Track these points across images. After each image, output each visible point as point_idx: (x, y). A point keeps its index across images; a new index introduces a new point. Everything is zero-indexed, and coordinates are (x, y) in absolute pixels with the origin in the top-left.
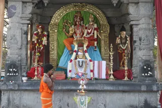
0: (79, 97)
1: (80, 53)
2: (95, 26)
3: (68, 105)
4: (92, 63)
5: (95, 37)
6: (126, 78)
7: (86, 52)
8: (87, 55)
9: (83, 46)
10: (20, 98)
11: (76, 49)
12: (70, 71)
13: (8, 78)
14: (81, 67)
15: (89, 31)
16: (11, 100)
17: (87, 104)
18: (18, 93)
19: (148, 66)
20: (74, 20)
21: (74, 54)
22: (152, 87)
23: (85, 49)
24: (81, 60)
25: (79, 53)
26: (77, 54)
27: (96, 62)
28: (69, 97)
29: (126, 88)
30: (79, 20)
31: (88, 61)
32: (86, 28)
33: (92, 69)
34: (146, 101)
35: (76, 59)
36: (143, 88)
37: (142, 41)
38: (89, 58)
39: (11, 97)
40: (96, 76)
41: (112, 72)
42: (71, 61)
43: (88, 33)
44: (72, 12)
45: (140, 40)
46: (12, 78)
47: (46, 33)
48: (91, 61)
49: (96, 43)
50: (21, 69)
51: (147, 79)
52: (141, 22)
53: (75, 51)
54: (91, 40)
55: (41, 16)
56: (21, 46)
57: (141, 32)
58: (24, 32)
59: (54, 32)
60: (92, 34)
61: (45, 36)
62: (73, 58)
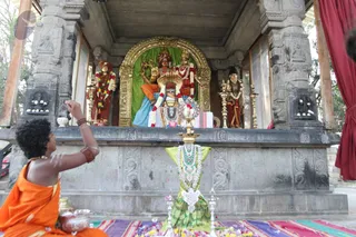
1: (170, 99)
2: (192, 65)
3: (151, 175)
5: (192, 81)
7: (179, 96)
11: (163, 91)
12: (153, 125)
14: (172, 117)
17: (199, 162)
19: (307, 99)
20: (158, 60)
21: (160, 99)
22: (319, 136)
23: (178, 92)
25: (168, 98)
26: (165, 100)
28: (153, 160)
32: (177, 69)
34: (307, 167)
36: (304, 138)
37: (292, 55)
42: (155, 109)
45: (288, 52)
47: (114, 74)
49: (192, 90)
51: (307, 123)
52: (285, 23)
53: (162, 95)
55: (109, 54)
56: (61, 58)
57: (287, 39)
58: (67, 35)
59: (127, 77)
60: (186, 77)
61: (113, 77)
62: (158, 104)
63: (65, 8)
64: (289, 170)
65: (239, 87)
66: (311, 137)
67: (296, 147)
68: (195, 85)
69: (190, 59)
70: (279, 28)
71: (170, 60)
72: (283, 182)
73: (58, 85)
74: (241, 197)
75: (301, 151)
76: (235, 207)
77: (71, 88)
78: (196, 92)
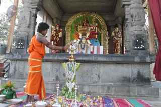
0: (67, 63)
1: (84, 40)
3: (64, 75)
4: (92, 46)
7: (88, 39)
8: (88, 41)
9: (86, 35)
11: (80, 37)
13: (16, 50)
14: (83, 48)
16: (17, 68)
18: (22, 63)
19: (141, 39)
20: (82, 22)
22: (145, 58)
23: (87, 37)
25: (83, 40)
26: (81, 41)
29: (119, 59)
30: (86, 22)
31: (89, 45)
33: (92, 51)
34: (139, 73)
36: (137, 59)
37: (134, 18)
39: (17, 66)
41: (107, 53)
43: (91, 29)
44: (81, 17)
45: (132, 16)
48: (91, 45)
50: (27, 43)
51: (140, 52)
52: (132, 2)
53: (80, 39)
54: (93, 34)
55: (61, 21)
56: (30, 24)
57: (132, 10)
58: (32, 15)
59: (69, 31)
60: (94, 30)
61: (61, 31)
63: (31, 3)
64: (129, 75)
66: (140, 58)
67: (133, 63)
69: (97, 21)
70: (129, 5)
71: (88, 22)
72: (126, 80)
73: (28, 36)
74: (103, 86)
75: (136, 65)
76: (100, 91)
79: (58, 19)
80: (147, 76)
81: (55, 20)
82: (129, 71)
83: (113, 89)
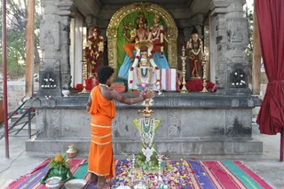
0: (141, 120)
1: (144, 60)
2: (162, 28)
3: (127, 128)
4: (158, 71)
5: (162, 41)
6: (205, 90)
7: (151, 57)
8: (152, 61)
9: (147, 51)
10: (61, 119)
12: (131, 82)
13: (43, 92)
14: (144, 76)
15: (154, 34)
16: (48, 121)
17: (153, 130)
18: (57, 112)
19: (241, 72)
21: (136, 60)
22: (246, 101)
23: (150, 54)
24: (144, 68)
25: (142, 59)
26: (139, 61)
27: (164, 71)
28: (128, 118)
29: (210, 104)
31: (154, 69)
32: (151, 31)
34: (236, 121)
35: (139, 66)
36: (235, 103)
37: (232, 36)
38: (154, 65)
39: (48, 116)
40: (164, 88)
41: (184, 83)
42: (132, 69)
43: (153, 37)
44: (133, 13)
45: (229, 34)
46: (49, 92)
47: (102, 38)
48: (157, 68)
49: (162, 48)
50: (61, 79)
51: (239, 90)
52: (229, 9)
53: (138, 57)
54: (157, 44)
55: (98, 19)
56: (60, 46)
57: (230, 23)
58: (63, 28)
59: (113, 38)
60: (157, 38)
61: (101, 40)
62: (134, 65)
63: (59, 6)
64: (222, 124)
65: (199, 44)
66: (240, 102)
67: (229, 108)
68: (165, 44)
70: (223, 14)
71: (145, 22)
72: (218, 132)
73: (60, 67)
74: (187, 143)
75: (232, 111)
77: (69, 66)
78: (166, 49)
79: (92, 16)
80: (246, 125)
81: (88, 20)
82: (222, 119)
83: (201, 146)
